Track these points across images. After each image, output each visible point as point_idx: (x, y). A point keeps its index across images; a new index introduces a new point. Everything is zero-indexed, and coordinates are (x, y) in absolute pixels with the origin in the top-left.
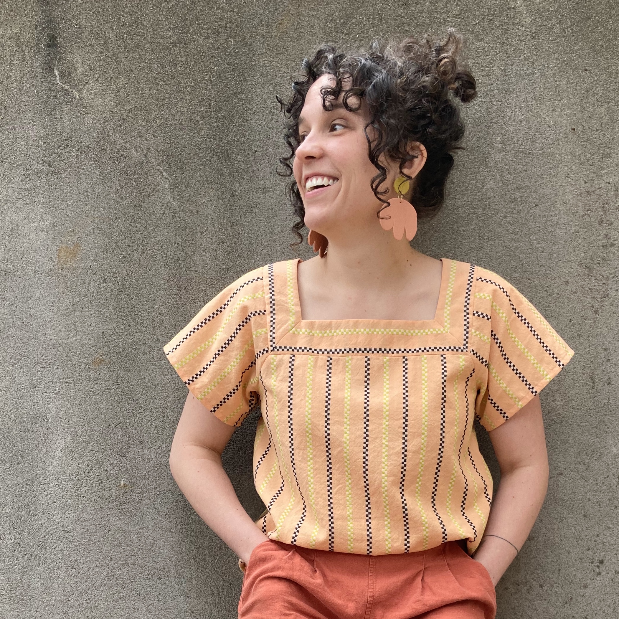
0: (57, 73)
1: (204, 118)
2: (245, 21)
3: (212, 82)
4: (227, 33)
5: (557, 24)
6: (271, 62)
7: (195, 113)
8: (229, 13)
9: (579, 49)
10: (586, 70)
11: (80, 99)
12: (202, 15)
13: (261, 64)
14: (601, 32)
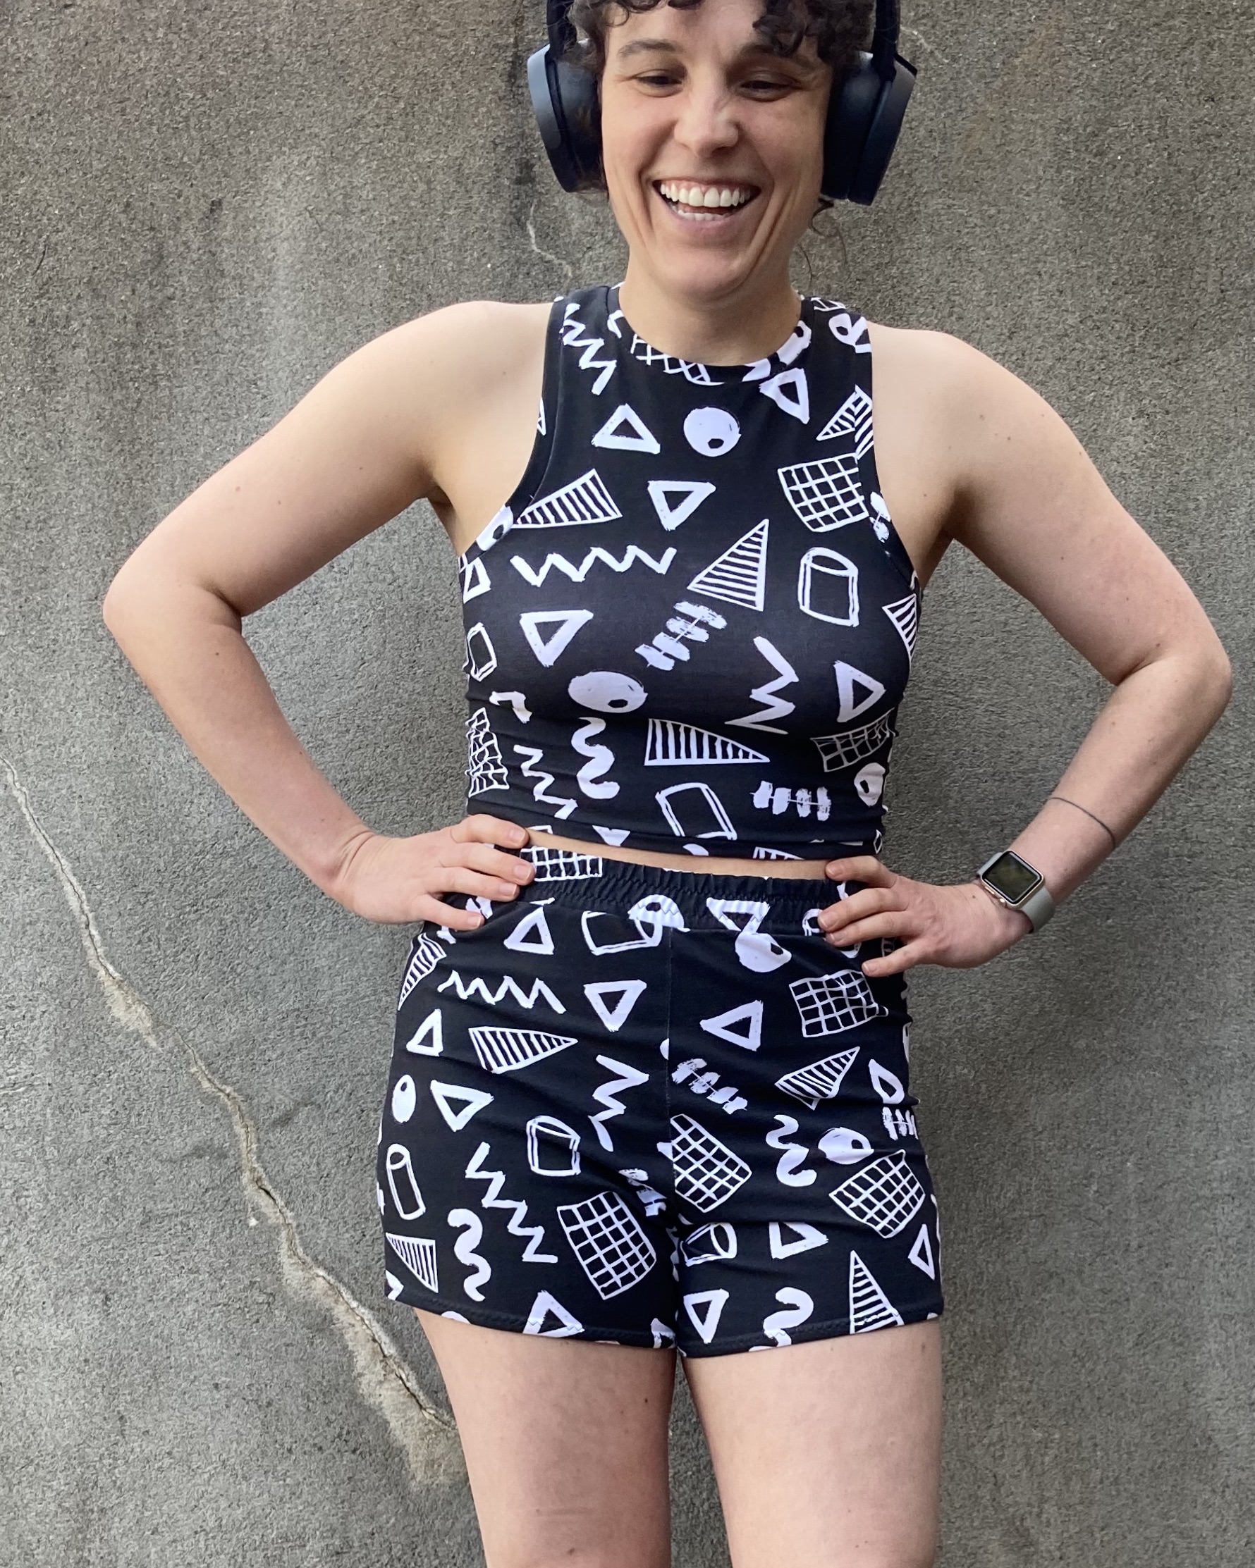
0: (532, 232)
11: (576, 278)
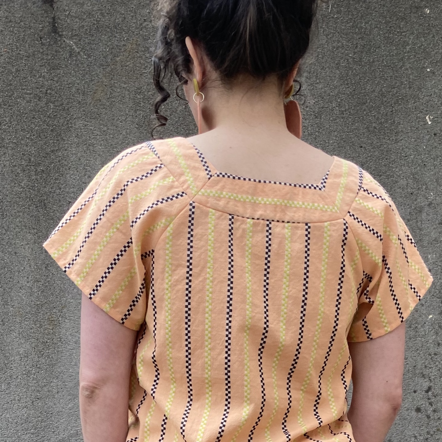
1: (24, 171)
2: (64, 89)
3: (32, 140)
4: (47, 99)
5: (337, 106)
6: (86, 126)
7: (16, 166)
8: (49, 81)
9: (355, 129)
10: (361, 147)
12: (26, 82)
13: (77, 127)
14: (375, 116)
